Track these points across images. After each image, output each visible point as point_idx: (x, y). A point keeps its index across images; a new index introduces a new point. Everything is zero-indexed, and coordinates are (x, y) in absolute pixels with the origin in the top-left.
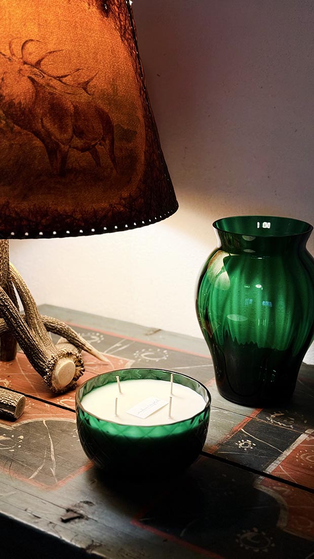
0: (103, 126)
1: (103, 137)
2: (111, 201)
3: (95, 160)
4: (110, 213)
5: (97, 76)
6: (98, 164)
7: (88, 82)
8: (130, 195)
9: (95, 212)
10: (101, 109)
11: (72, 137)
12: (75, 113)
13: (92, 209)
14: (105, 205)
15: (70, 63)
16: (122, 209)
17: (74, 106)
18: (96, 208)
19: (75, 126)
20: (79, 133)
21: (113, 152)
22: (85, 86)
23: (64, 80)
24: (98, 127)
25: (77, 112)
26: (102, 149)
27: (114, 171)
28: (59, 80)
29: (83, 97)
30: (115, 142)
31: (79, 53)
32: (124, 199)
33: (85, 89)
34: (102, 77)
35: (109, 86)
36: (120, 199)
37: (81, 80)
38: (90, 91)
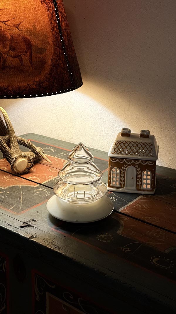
0: (26, 46)
1: (26, 51)
2: (28, 83)
3: (21, 62)
4: (28, 89)
5: (25, 21)
6: (22, 64)
7: (19, 24)
8: (40, 80)
9: (19, 88)
10: (26, 37)
11: (9, 51)
12: (11, 39)
13: (17, 86)
14: (25, 84)
15: (10, 15)
16: (35, 87)
17: (11, 36)
18: (20, 86)
19: (11, 45)
20: (13, 49)
21: (31, 59)
22: (17, 26)
23: (6, 23)
24: (23, 46)
25: (12, 38)
26: (25, 57)
28: (4, 23)
29: (16, 31)
30: (33, 54)
31: (15, 10)
32: (36, 82)
33: (17, 28)
34: (28, 21)
35: (31, 26)
36: (34, 82)
37: (16, 23)
38: (20, 29)
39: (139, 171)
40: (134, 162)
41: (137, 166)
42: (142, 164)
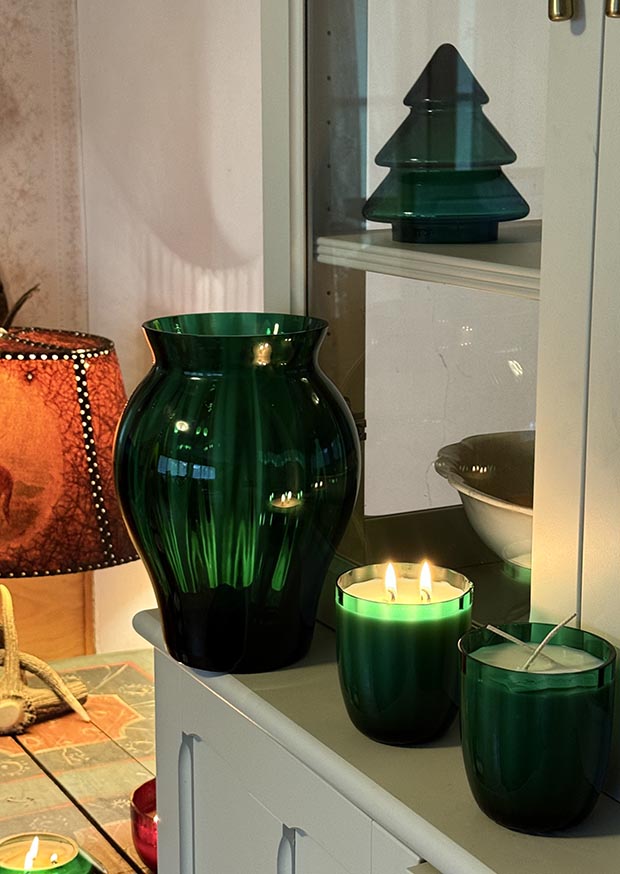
10: (2, 467)
21: (8, 506)
27: (5, 523)
32: (13, 549)
35: (16, 447)
36: (8, 549)
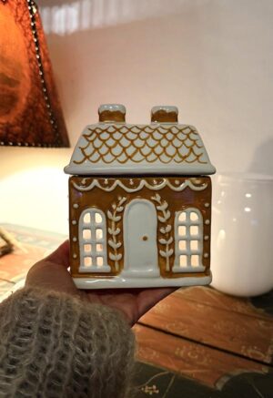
39: (164, 212)
40: (147, 185)
41: (158, 198)
42: (172, 187)
